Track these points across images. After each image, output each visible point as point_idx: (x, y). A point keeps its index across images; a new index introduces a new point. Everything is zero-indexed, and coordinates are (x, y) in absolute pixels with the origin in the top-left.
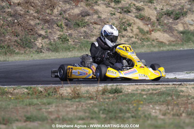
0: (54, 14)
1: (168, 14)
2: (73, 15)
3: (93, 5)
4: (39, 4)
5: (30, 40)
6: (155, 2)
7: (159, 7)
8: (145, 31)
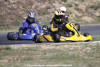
0: (32, 8)
1: (91, 7)
2: (42, 9)
3: (52, 3)
4: (25, 3)
5: (19, 22)
6: (85, 1)
7: (87, 4)
8: (79, 16)
